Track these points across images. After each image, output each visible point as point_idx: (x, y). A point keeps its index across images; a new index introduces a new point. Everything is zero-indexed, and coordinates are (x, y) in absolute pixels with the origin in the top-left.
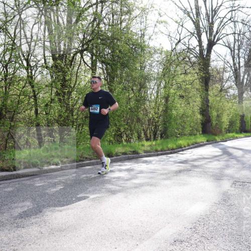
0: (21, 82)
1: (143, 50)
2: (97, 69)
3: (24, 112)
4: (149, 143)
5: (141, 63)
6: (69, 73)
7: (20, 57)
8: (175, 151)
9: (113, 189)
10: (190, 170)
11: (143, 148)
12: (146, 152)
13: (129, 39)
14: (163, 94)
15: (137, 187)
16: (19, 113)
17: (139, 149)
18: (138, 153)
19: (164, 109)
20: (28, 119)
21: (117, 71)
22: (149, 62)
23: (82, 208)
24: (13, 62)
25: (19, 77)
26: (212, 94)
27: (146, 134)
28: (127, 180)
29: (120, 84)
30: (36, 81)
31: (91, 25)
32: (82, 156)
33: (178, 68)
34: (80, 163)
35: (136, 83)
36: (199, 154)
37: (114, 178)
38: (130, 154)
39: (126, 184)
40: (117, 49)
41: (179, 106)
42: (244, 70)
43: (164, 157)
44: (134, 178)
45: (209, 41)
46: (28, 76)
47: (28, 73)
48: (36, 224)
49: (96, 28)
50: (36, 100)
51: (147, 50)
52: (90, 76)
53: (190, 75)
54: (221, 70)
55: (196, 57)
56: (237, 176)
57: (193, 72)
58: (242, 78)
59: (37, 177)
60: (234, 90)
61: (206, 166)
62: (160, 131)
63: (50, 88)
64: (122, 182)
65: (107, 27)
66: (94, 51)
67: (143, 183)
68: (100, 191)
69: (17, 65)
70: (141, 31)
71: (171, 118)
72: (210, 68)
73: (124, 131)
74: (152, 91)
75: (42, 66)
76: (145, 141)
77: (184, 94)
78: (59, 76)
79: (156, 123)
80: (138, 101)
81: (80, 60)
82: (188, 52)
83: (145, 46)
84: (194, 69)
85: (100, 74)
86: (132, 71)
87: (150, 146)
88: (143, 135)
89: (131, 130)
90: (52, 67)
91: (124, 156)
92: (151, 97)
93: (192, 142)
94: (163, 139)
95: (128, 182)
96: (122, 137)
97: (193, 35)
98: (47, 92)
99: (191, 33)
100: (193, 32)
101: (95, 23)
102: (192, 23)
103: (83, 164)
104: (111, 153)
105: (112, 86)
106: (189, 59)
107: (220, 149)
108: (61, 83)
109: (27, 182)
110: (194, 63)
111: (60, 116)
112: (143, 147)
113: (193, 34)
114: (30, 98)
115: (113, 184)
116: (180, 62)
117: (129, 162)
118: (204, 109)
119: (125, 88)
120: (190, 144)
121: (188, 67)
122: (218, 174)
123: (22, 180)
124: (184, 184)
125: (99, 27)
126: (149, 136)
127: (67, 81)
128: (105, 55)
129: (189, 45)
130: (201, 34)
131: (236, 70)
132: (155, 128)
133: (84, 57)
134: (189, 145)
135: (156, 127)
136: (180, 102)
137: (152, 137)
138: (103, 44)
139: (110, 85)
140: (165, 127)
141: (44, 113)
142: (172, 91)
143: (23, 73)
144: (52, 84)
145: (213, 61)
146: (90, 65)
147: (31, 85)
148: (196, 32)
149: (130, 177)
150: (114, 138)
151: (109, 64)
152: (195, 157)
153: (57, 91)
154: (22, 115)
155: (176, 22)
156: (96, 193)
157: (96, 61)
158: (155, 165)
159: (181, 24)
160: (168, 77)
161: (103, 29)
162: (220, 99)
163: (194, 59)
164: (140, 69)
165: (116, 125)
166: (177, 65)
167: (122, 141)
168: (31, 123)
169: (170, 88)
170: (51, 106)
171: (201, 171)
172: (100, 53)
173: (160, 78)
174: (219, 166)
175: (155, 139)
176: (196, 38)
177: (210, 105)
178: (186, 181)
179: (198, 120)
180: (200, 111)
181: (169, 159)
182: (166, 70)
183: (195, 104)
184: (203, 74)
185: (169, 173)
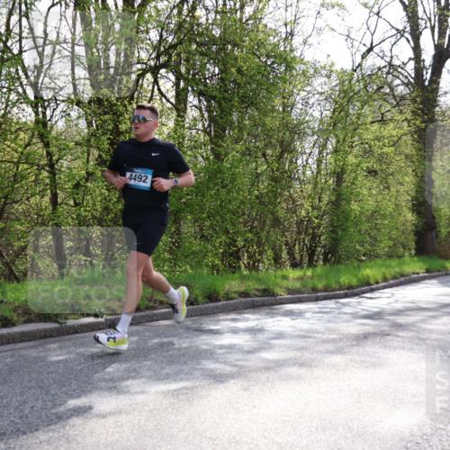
0: (22, 135)
1: (289, 67)
2: (189, 109)
3: (28, 199)
4: (297, 273)
5: (284, 98)
6: (127, 116)
7: (19, 78)
8: (356, 291)
9: (218, 372)
10: (388, 335)
11: (285, 283)
12: (290, 291)
13: (260, 44)
14: (331, 167)
15: (271, 367)
16: (16, 202)
17: (277, 284)
18: (274, 295)
19: (333, 198)
20: (36, 214)
21: (231, 115)
22: (303, 94)
23: (151, 412)
24: (5, 90)
25: (17, 123)
27: (291, 253)
28: (249, 352)
29: (237, 142)
30: (54, 133)
31: (175, 11)
32: (152, 297)
33: (366, 110)
34: (148, 312)
35: (273, 141)
36: (407, 299)
37: (221, 347)
38: (257, 296)
39: (247, 360)
40: (233, 66)
41: (365, 192)
43: (330, 304)
44: (266, 349)
45: (438, 47)
46: (37, 122)
47: (37, 113)
48: (48, 444)
49: (188, 19)
50: (53, 173)
51: (299, 67)
52: (171, 124)
53: (392, 125)
55: (407, 85)
57: (399, 117)
59: (54, 343)
61: (424, 326)
62: (324, 247)
63: (85, 149)
64: (238, 357)
65: (212, 15)
66: (183, 70)
67: (284, 360)
68: (189, 375)
69: (13, 97)
70: (286, 25)
71: (347, 219)
72: (437, 109)
73: (244, 246)
74: (308, 158)
75: (69, 101)
76: (290, 270)
77: (377, 167)
78: (105, 122)
79: (313, 228)
80: (275, 180)
81: (151, 88)
82: (388, 73)
83: (294, 58)
84: (401, 112)
85: (195, 119)
86: (265, 114)
87: (301, 279)
88: (284, 255)
89: (259, 244)
90: (90, 102)
91: (243, 300)
92: (304, 173)
93: (393, 273)
94: (328, 265)
95: (252, 357)
96: (239, 258)
97: (402, 36)
98: (79, 158)
99: (397, 30)
100: (401, 28)
101: (185, 7)
102: (401, 7)
103: (154, 315)
104: (216, 292)
105: (220, 146)
106: (392, 90)
108: (109, 139)
109: (30, 351)
110: (403, 98)
111: (106, 209)
112: (284, 281)
113: (401, 33)
114: (40, 168)
115: (217, 361)
116: (370, 97)
117: (254, 313)
118: (421, 199)
119: (248, 152)
120: (389, 277)
121: (389, 107)
123: (21, 349)
124: (374, 365)
125: (193, 17)
126: (297, 256)
127: (122, 133)
128: (205, 79)
129: (392, 57)
130: (421, 33)
132: (313, 239)
133: (161, 82)
134: (385, 279)
135: (314, 237)
136: (368, 184)
137: (306, 260)
138: (202, 54)
139: (216, 144)
140: (334, 239)
141: (72, 202)
142: (351, 159)
143: (26, 115)
144: (89, 141)
145: (446, 93)
146: (173, 100)
147: (42, 141)
148: (408, 29)
149: (255, 345)
150: (222, 261)
151: (214, 98)
152: (399, 306)
153: (100, 156)
154: (24, 206)
155: (365, 5)
156: (181, 380)
157: (185, 90)
158: (311, 322)
159: (375, 10)
160: (344, 128)
161: (203, 20)
163: (401, 90)
164: (281, 109)
165: (227, 232)
166: (364, 103)
167: (240, 267)
168: (43, 224)
169: (347, 153)
170: (86, 187)
171: (412, 338)
172: (194, 75)
173: (327, 130)
175: (311, 264)
176: (408, 41)
178: (378, 358)
179: (408, 224)
180: (413, 204)
181: (341, 308)
182: (340, 113)
183: (402, 189)
184: (422, 122)
185: (341, 340)
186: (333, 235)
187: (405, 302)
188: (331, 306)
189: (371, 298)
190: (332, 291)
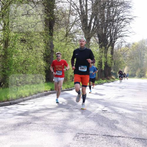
8: (15, 101)
10: (30, 123)
14: (2, 38)
19: (3, 54)
26: (56, 39)
41: (20, 51)
42: (91, 14)
54: (68, 13)
56: (81, 127)
58: (89, 22)
60: (80, 34)
61: (48, 117)
71: (11, 65)
72: (55, 10)
77: (25, 38)
94: (1, 88)
107: (65, 99)
110: (38, 3)
118: (48, 54)
122: (61, 127)
131: (83, 13)
136: (22, 47)
142: (12, 34)
152: (37, 108)
162: (66, 44)
169: (10, 31)
174: (62, 118)
177: (54, 50)
179: (42, 67)
180: (44, 57)
181: (7, 111)
182: (5, 9)
183: (38, 49)
184: (47, 16)
185: (6, 128)
186: (4, 73)
187: (40, 106)
188: (2, 110)
189: (23, 105)
190: (3, 102)
